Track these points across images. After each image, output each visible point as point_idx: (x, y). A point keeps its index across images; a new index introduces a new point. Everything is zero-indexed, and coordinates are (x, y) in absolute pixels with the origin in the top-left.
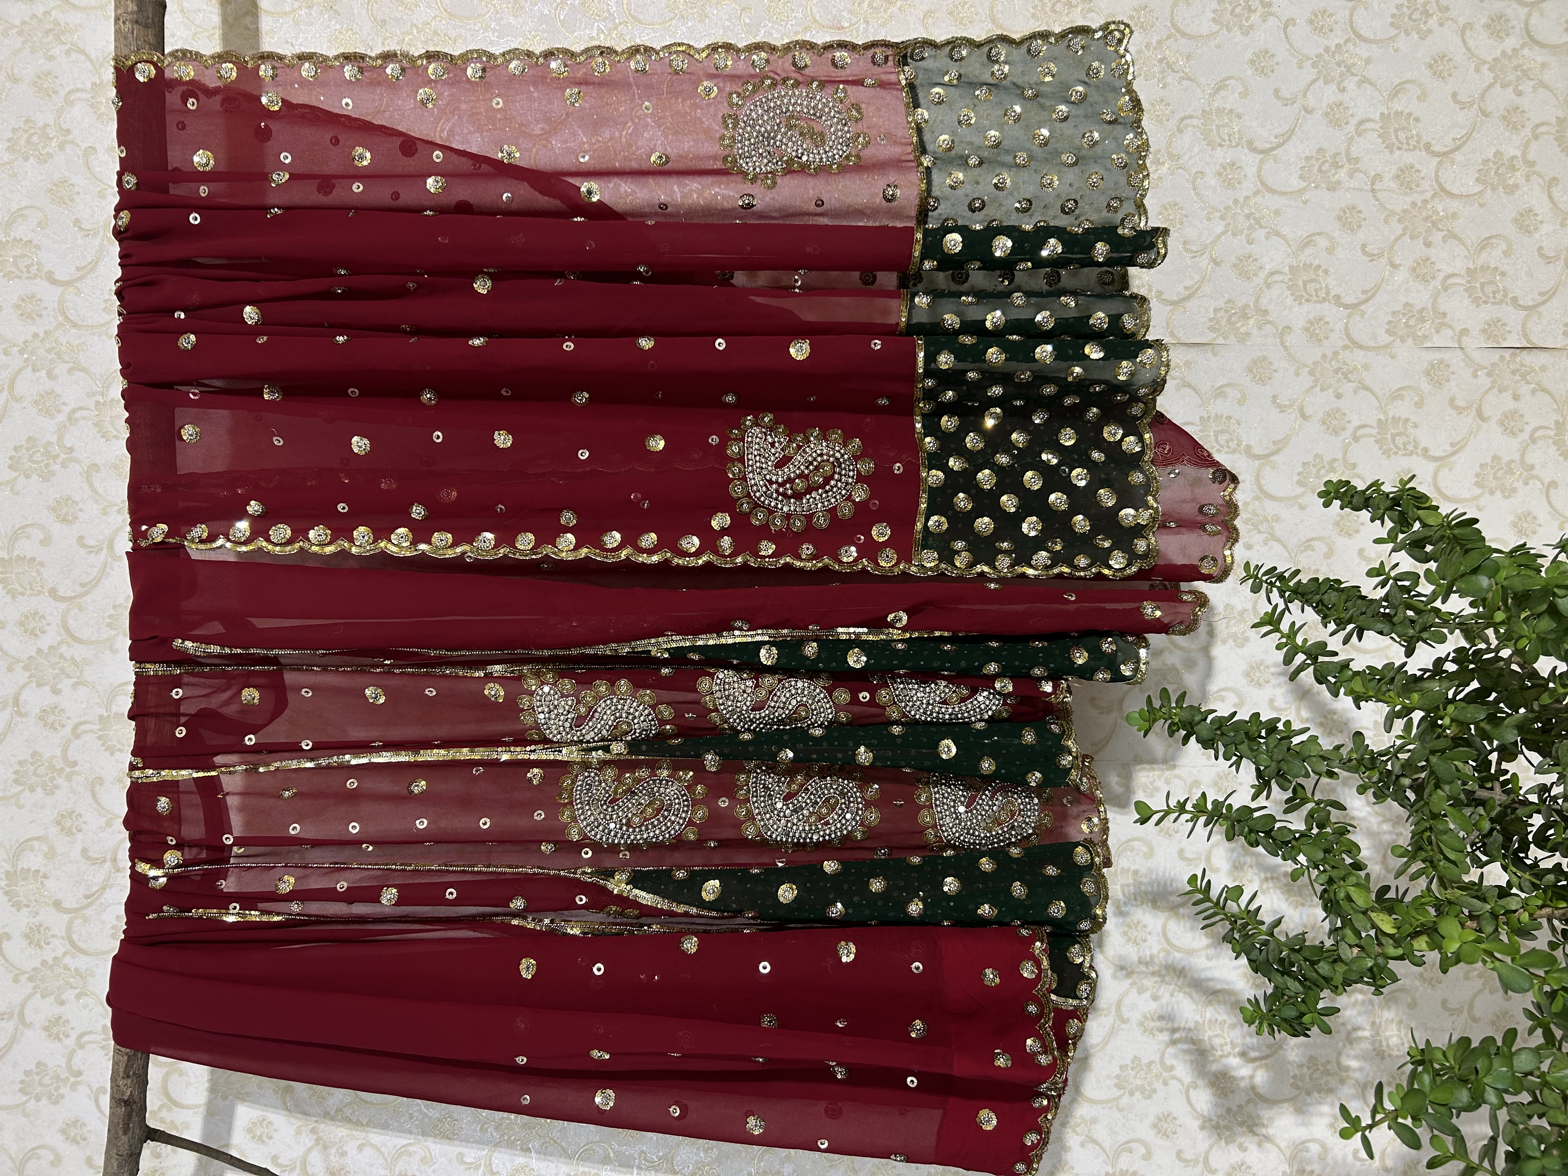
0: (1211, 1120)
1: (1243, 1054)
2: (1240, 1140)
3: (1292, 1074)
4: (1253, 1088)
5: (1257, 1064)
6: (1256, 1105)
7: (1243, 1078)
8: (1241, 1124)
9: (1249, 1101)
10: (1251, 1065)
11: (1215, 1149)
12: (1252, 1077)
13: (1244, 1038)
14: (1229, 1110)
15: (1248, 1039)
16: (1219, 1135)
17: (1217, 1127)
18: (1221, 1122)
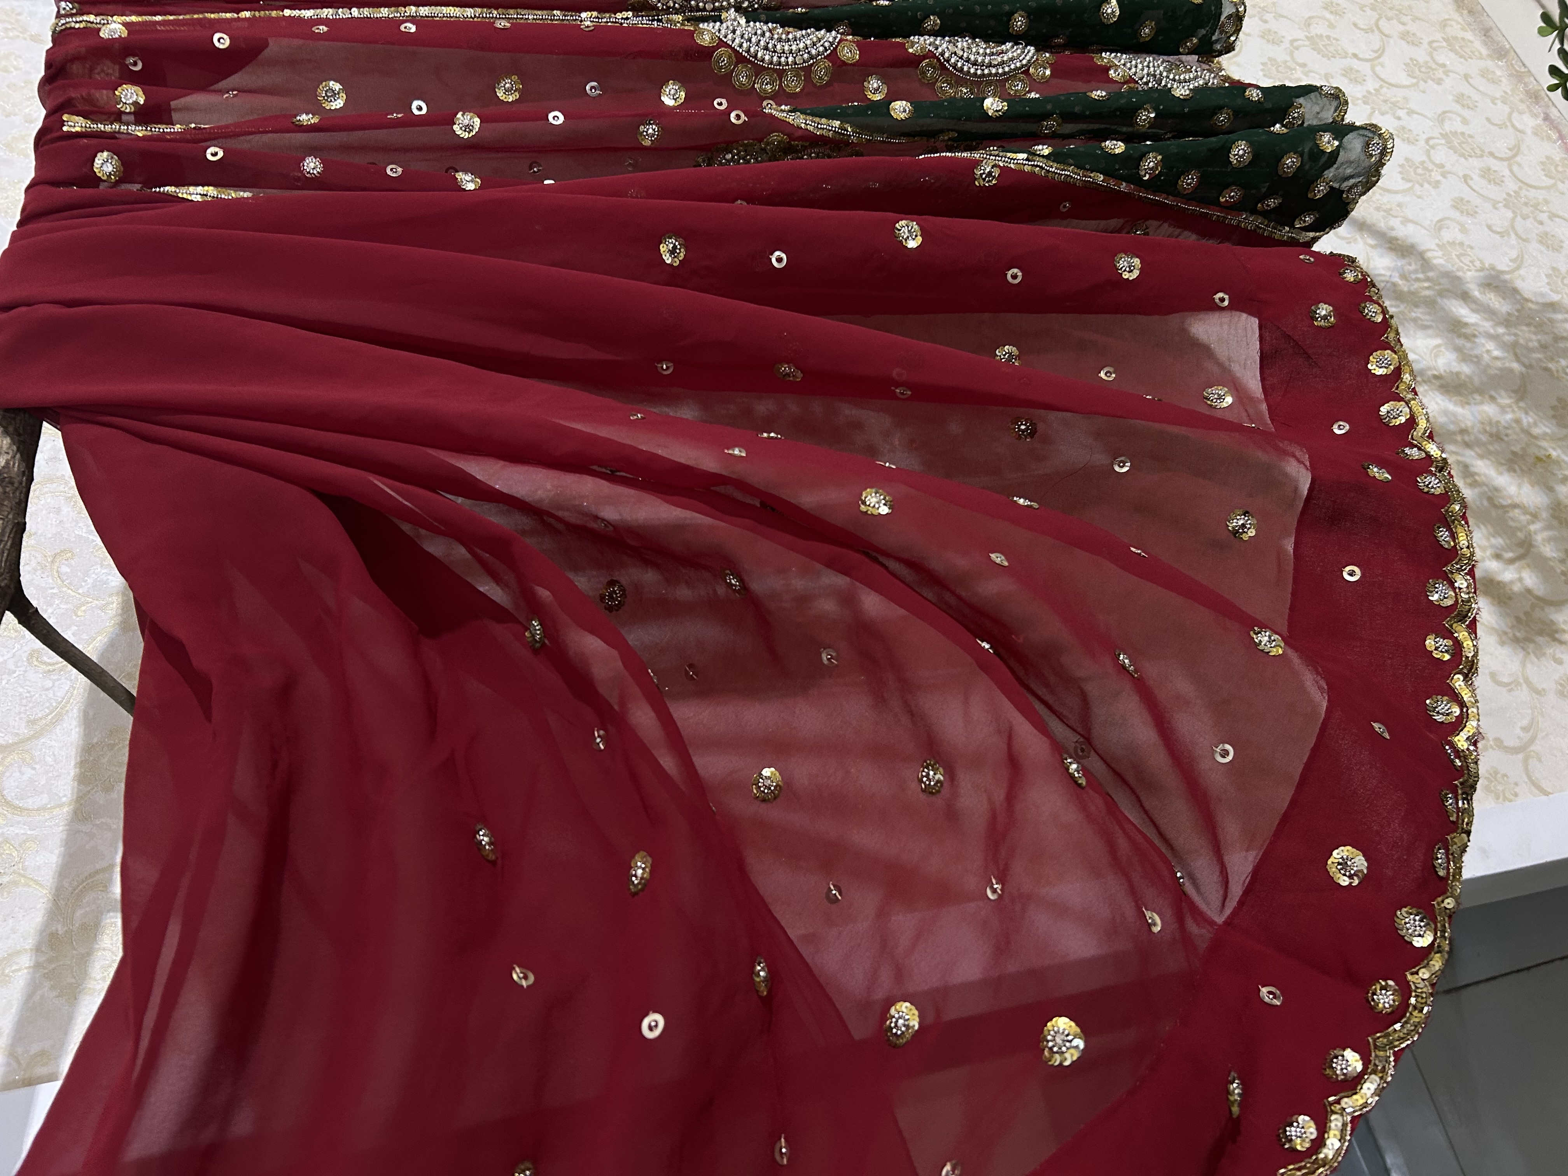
0: (1506, 633)
1: (1498, 557)
2: (1549, 651)
3: (1559, 571)
4: (1528, 591)
5: (1517, 564)
6: (1543, 610)
7: (1512, 582)
8: (1541, 633)
9: (1533, 607)
10: (1511, 567)
11: (1529, 665)
12: (1520, 580)
13: (1488, 539)
14: (1518, 619)
15: (1493, 540)
16: (1523, 648)
17: (1516, 640)
18: (1518, 634)
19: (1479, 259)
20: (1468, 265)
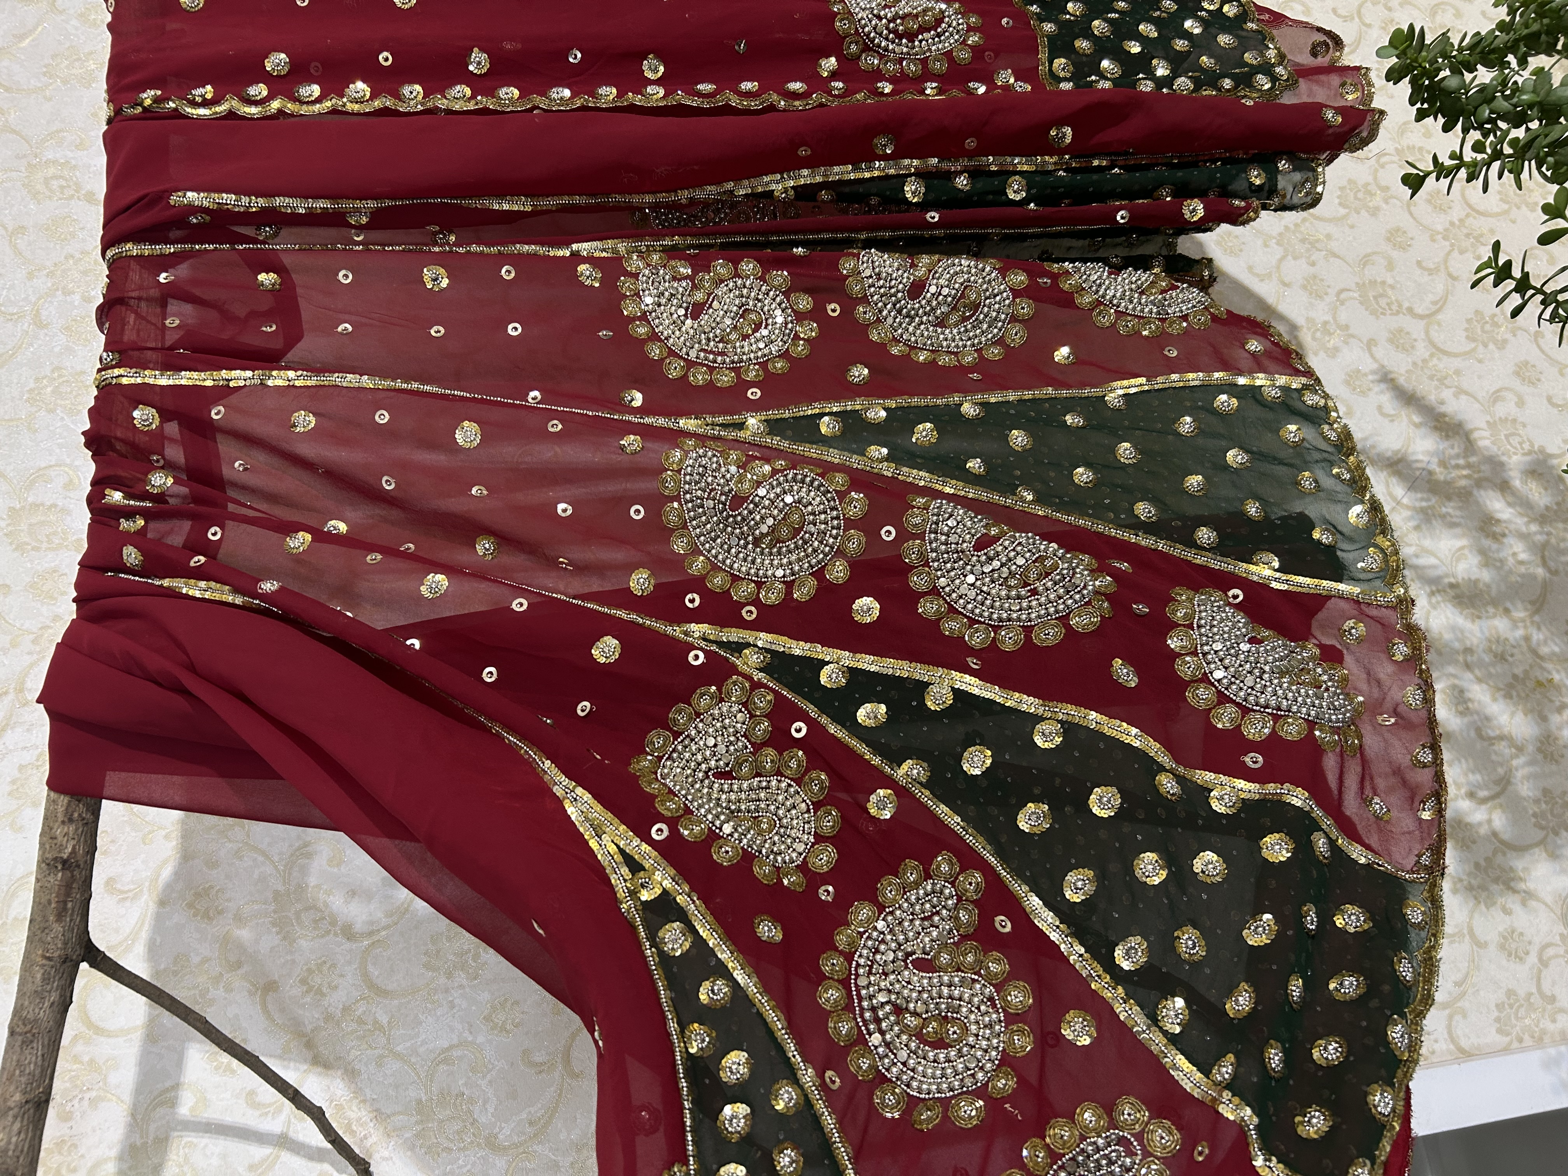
0: (1461, 880)
1: (1471, 795)
2: (1501, 901)
3: (1531, 812)
4: (1495, 834)
5: (1489, 804)
6: (1504, 854)
7: (1480, 824)
8: (1496, 881)
9: (1495, 852)
10: (1483, 807)
11: (1476, 915)
12: (1489, 821)
13: (1466, 775)
14: (1477, 865)
15: (1471, 777)
16: (1476, 898)
17: (1470, 888)
18: (1473, 882)
19: (1529, 441)
20: (1515, 448)
